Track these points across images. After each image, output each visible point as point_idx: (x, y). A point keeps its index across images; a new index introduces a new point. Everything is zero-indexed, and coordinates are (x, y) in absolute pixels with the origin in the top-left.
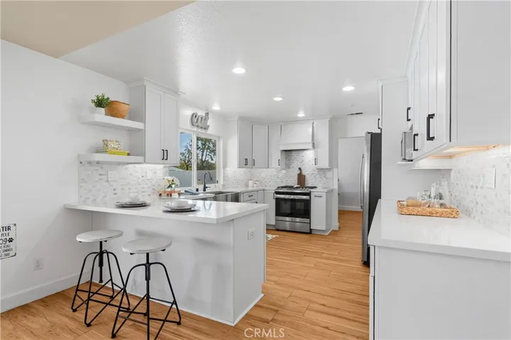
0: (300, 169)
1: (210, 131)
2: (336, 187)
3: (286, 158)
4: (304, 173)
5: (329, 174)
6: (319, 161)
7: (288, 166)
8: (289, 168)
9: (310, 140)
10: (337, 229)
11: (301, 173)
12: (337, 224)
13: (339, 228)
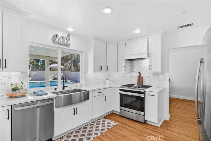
0: (139, 73)
1: (71, 47)
2: (167, 86)
3: (130, 65)
4: (142, 75)
5: (161, 77)
6: (153, 67)
7: (131, 71)
8: (132, 72)
9: (146, 51)
10: (169, 120)
11: (140, 76)
12: (169, 116)
13: (170, 119)
